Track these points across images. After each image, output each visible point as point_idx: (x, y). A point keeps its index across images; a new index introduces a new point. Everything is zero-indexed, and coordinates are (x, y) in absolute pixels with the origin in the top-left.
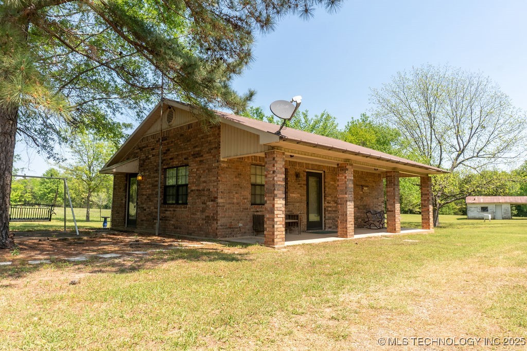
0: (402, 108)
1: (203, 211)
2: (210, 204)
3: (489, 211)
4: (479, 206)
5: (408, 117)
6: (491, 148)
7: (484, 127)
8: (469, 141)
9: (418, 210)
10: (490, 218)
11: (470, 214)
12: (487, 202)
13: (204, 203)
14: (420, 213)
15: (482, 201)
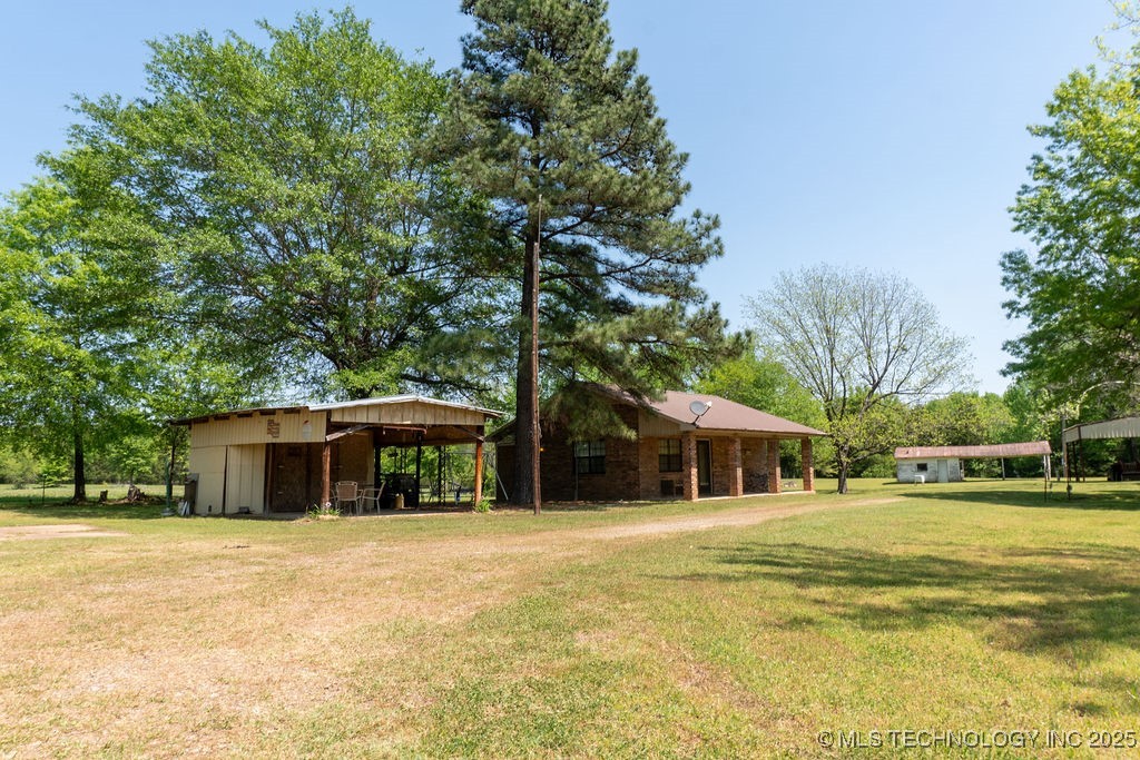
0: (789, 323)
1: (623, 478)
2: (632, 472)
3: (929, 470)
4: (915, 463)
5: (798, 336)
6: (915, 380)
7: (906, 350)
8: (886, 370)
9: (831, 471)
10: (923, 480)
11: (902, 476)
12: (926, 455)
13: (624, 472)
14: (835, 476)
15: (918, 454)
